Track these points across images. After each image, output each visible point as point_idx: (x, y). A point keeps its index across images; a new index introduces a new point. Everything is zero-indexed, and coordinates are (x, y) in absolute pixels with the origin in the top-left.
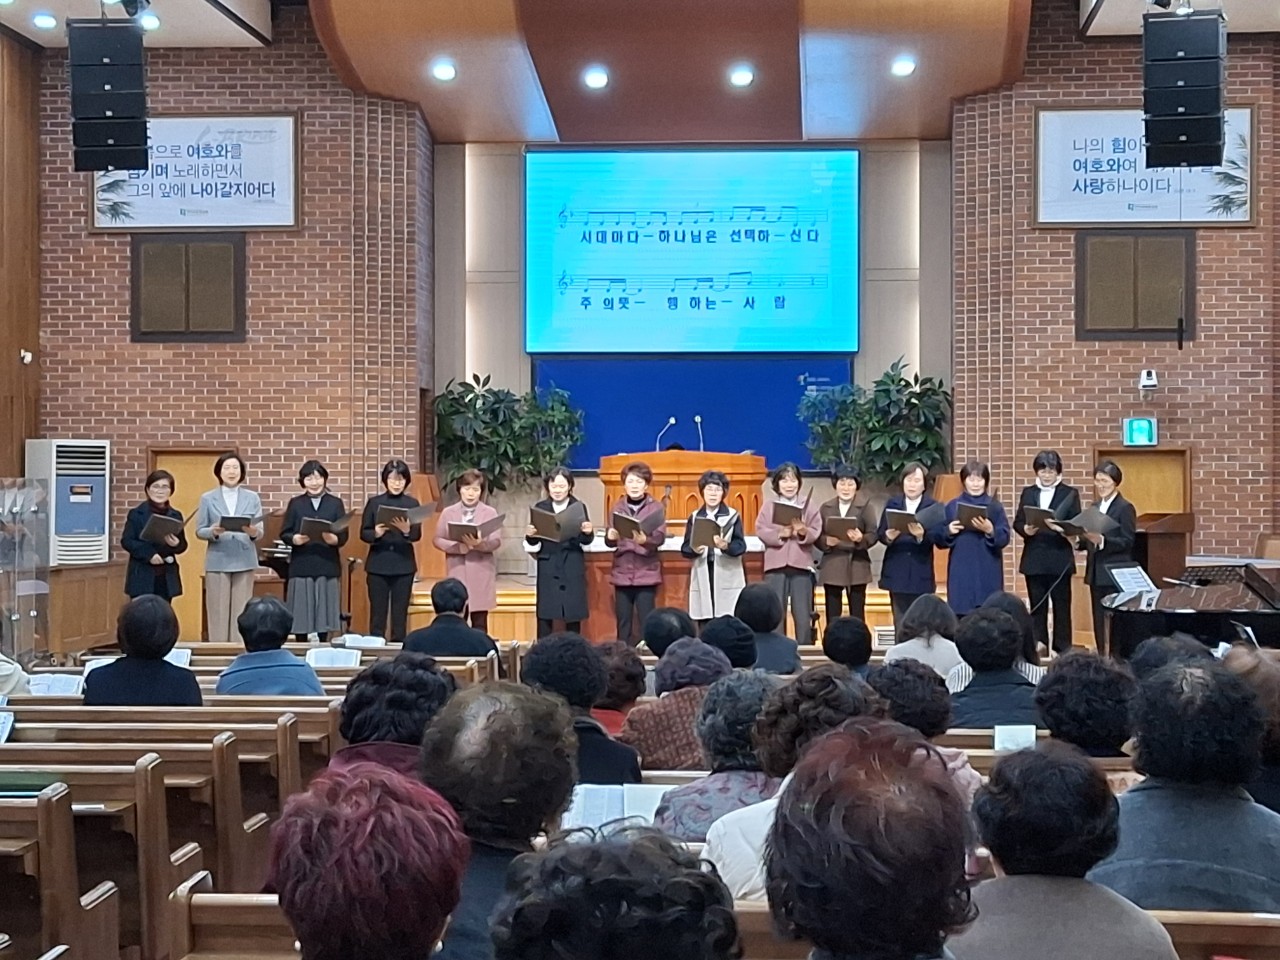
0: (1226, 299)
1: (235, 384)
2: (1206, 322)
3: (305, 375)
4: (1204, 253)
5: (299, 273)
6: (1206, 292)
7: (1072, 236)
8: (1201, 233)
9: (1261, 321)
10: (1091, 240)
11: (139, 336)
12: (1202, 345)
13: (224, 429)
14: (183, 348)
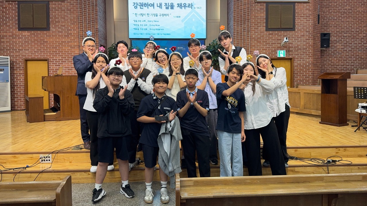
0: (302, 20)
1: (47, 42)
2: (297, 26)
3: (66, 40)
4: (297, 9)
5: (64, 12)
6: (298, 19)
7: (265, 5)
8: (296, 4)
9: (311, 26)
10: (270, 5)
11: (21, 29)
12: (297, 32)
13: (45, 54)
14: (33, 32)
